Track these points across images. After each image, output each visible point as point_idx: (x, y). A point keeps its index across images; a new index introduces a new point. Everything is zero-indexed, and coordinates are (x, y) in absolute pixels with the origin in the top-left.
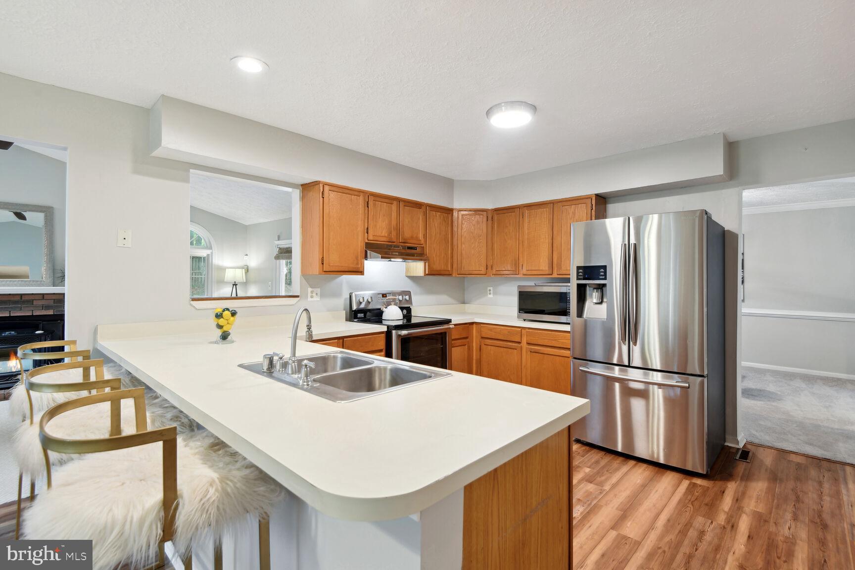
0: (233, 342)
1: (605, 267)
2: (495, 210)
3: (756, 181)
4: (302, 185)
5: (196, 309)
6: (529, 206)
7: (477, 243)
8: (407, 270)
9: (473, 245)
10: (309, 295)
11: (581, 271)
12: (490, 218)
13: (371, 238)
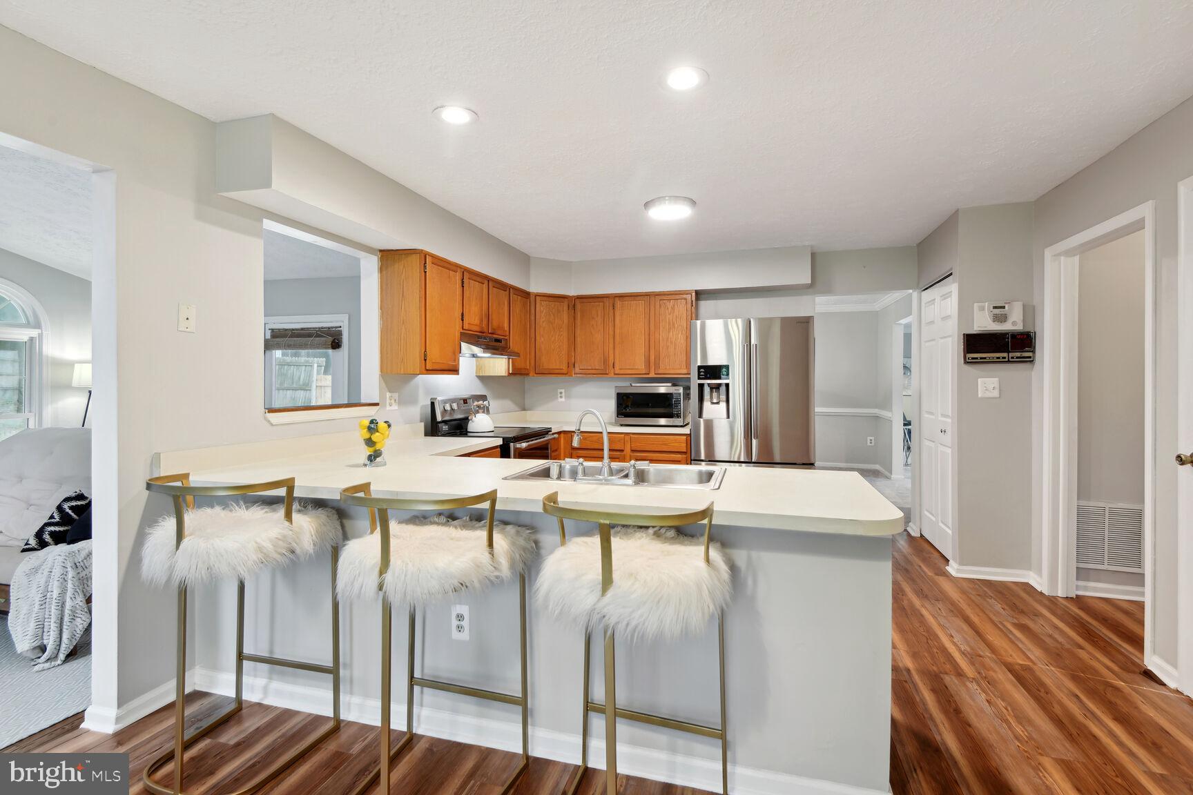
0: (385, 464)
1: (727, 367)
2: (578, 298)
3: (828, 291)
4: (381, 251)
5: (272, 425)
6: (622, 297)
7: (557, 336)
8: (479, 368)
9: (553, 338)
10: (388, 401)
11: (702, 370)
12: (571, 306)
13: (466, 327)
